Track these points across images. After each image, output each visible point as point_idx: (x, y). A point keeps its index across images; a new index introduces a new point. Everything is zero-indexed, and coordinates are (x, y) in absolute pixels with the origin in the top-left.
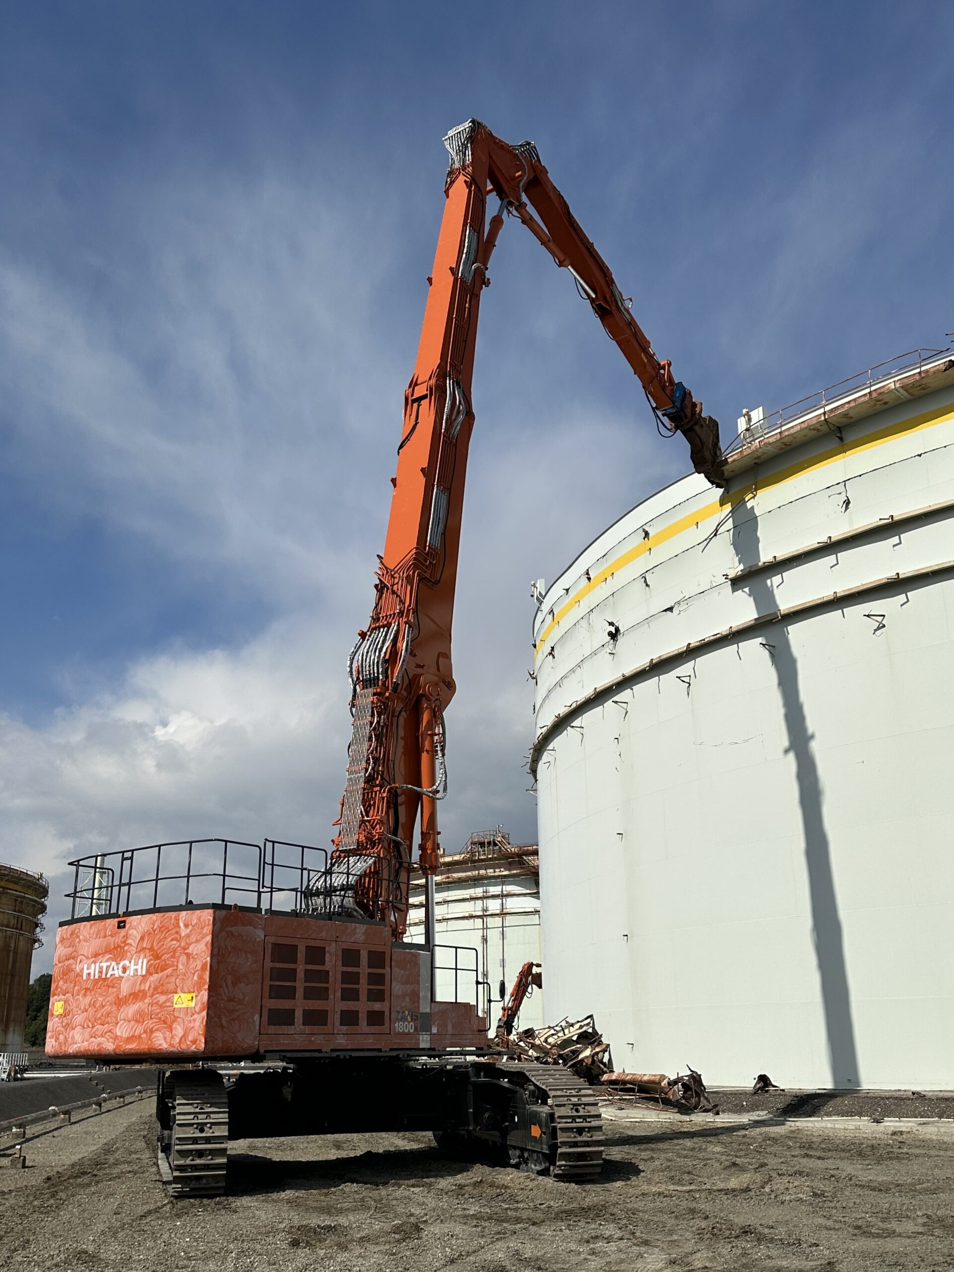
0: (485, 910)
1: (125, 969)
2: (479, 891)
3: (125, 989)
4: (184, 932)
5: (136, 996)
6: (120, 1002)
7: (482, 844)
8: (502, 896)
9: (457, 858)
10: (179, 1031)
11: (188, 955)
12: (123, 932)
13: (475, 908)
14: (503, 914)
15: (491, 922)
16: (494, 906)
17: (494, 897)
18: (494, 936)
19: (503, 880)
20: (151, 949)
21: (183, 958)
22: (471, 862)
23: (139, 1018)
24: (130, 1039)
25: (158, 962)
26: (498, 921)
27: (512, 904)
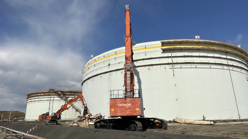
0: (50, 99)
1: (127, 105)
2: (50, 97)
3: (127, 108)
4: (136, 101)
5: (129, 109)
6: (127, 109)
7: (51, 90)
8: (53, 97)
9: (46, 91)
10: (137, 113)
11: (137, 104)
12: (126, 100)
13: (49, 99)
14: (53, 100)
15: (51, 101)
16: (52, 99)
17: (52, 97)
18: (51, 103)
19: (54, 95)
20: (132, 102)
21: (136, 104)
22: (49, 92)
23: (131, 111)
24: (129, 114)
25: (133, 104)
26: (52, 101)
27: (55, 99)
